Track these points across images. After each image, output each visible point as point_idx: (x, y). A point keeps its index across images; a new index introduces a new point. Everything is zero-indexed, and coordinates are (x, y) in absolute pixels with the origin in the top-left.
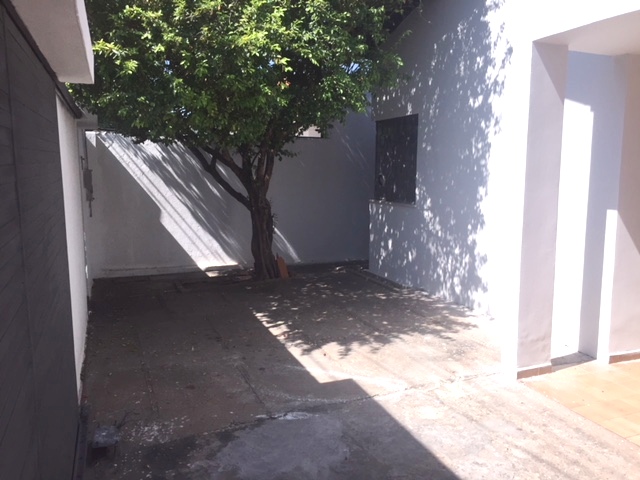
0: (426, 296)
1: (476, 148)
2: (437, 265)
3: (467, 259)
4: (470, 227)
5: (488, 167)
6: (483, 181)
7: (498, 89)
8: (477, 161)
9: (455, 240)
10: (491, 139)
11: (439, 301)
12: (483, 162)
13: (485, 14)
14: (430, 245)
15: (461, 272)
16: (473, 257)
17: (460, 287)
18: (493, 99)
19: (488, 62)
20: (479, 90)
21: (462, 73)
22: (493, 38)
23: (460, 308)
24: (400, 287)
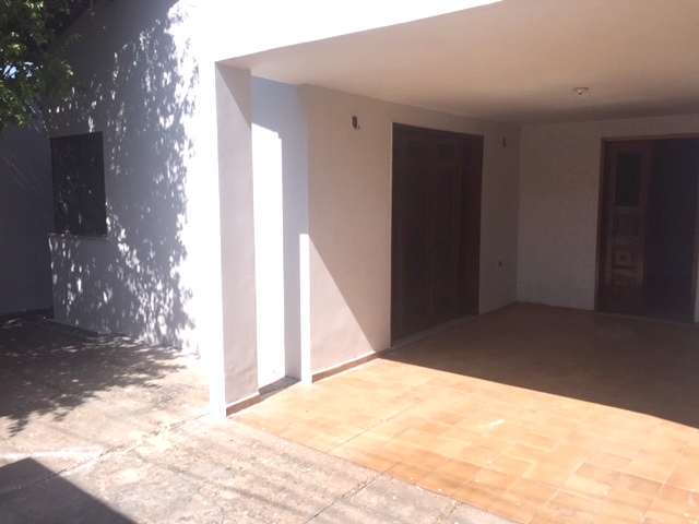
0: (127, 342)
1: (171, 172)
2: (138, 304)
3: (171, 295)
4: (171, 259)
5: (186, 193)
6: (181, 208)
7: (189, 109)
8: (174, 185)
9: (156, 274)
10: (185, 163)
11: (143, 345)
12: (180, 188)
13: (168, 27)
14: (129, 282)
15: (166, 309)
16: (177, 292)
17: (165, 326)
18: (184, 119)
19: (176, 79)
20: (169, 108)
21: (149, 89)
22: (178, 55)
23: (168, 350)
24: (95, 335)
